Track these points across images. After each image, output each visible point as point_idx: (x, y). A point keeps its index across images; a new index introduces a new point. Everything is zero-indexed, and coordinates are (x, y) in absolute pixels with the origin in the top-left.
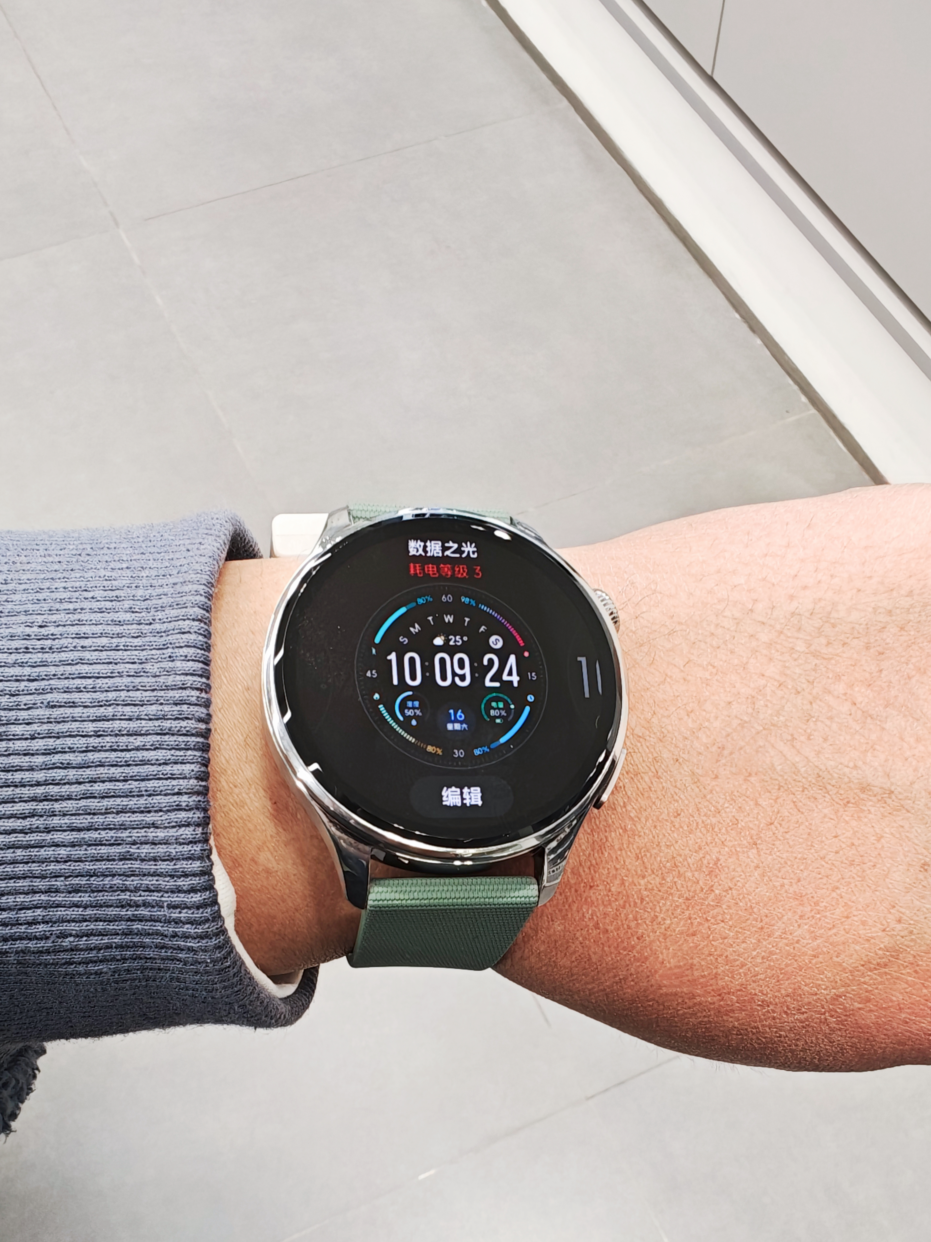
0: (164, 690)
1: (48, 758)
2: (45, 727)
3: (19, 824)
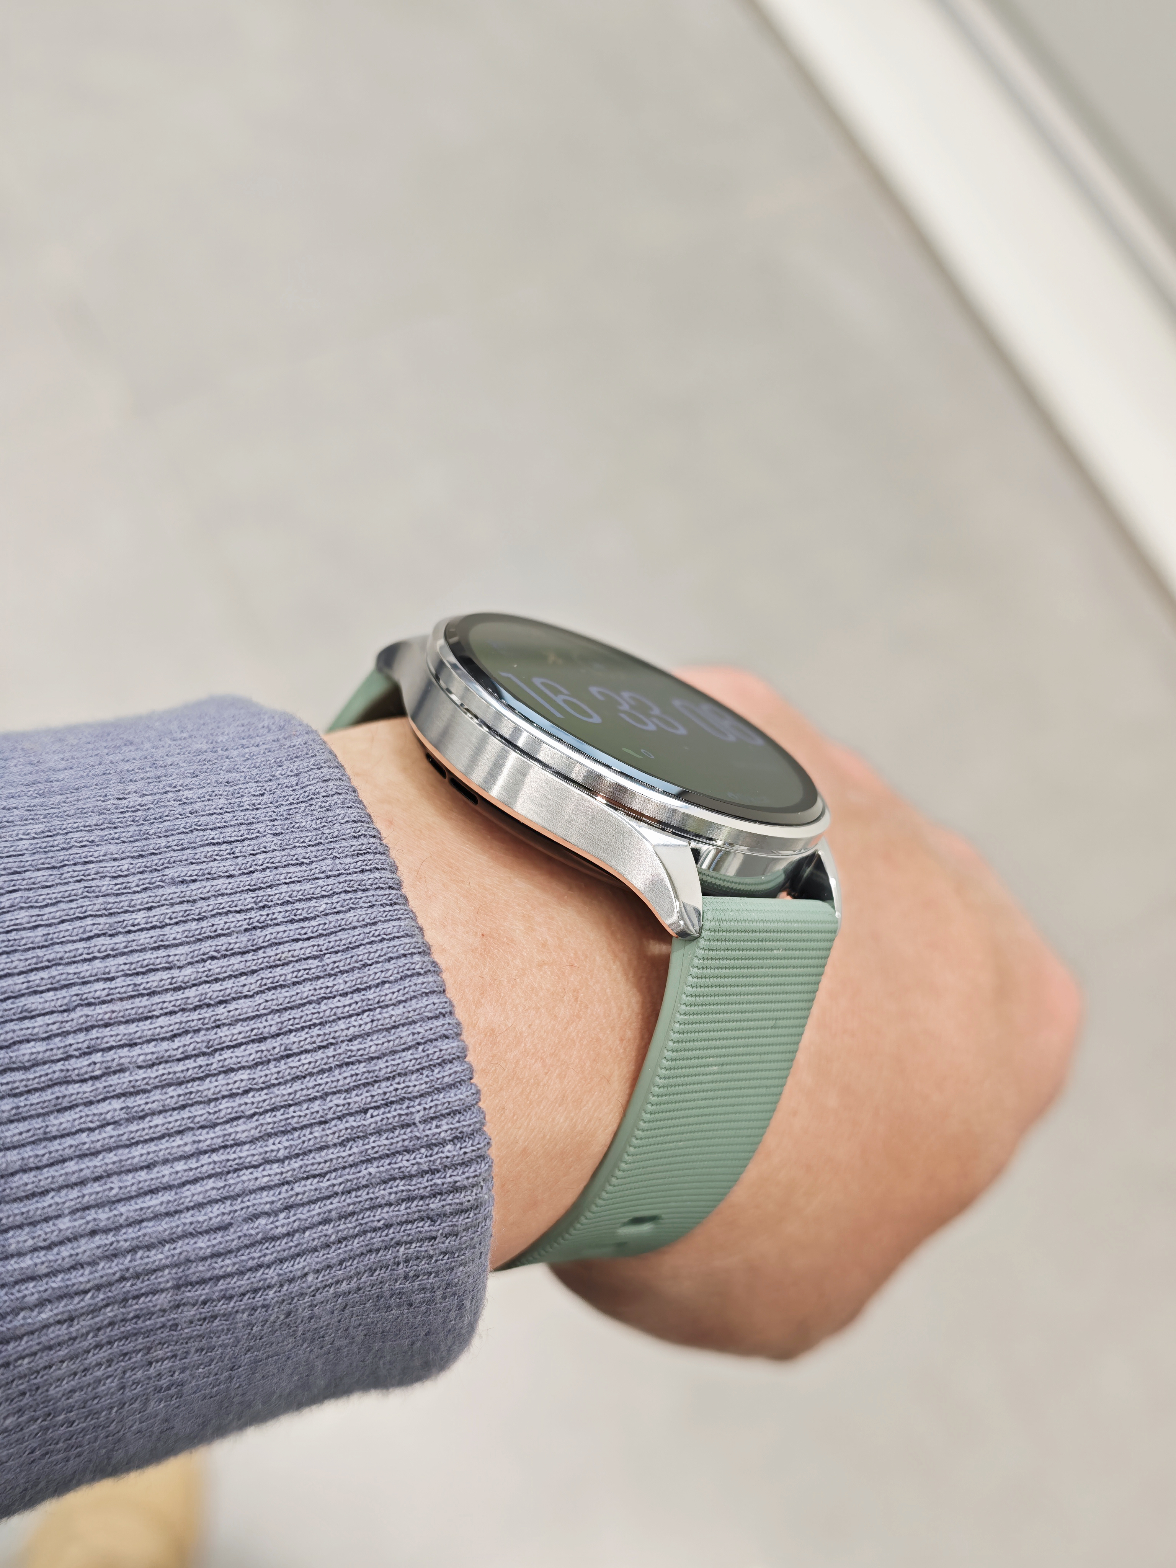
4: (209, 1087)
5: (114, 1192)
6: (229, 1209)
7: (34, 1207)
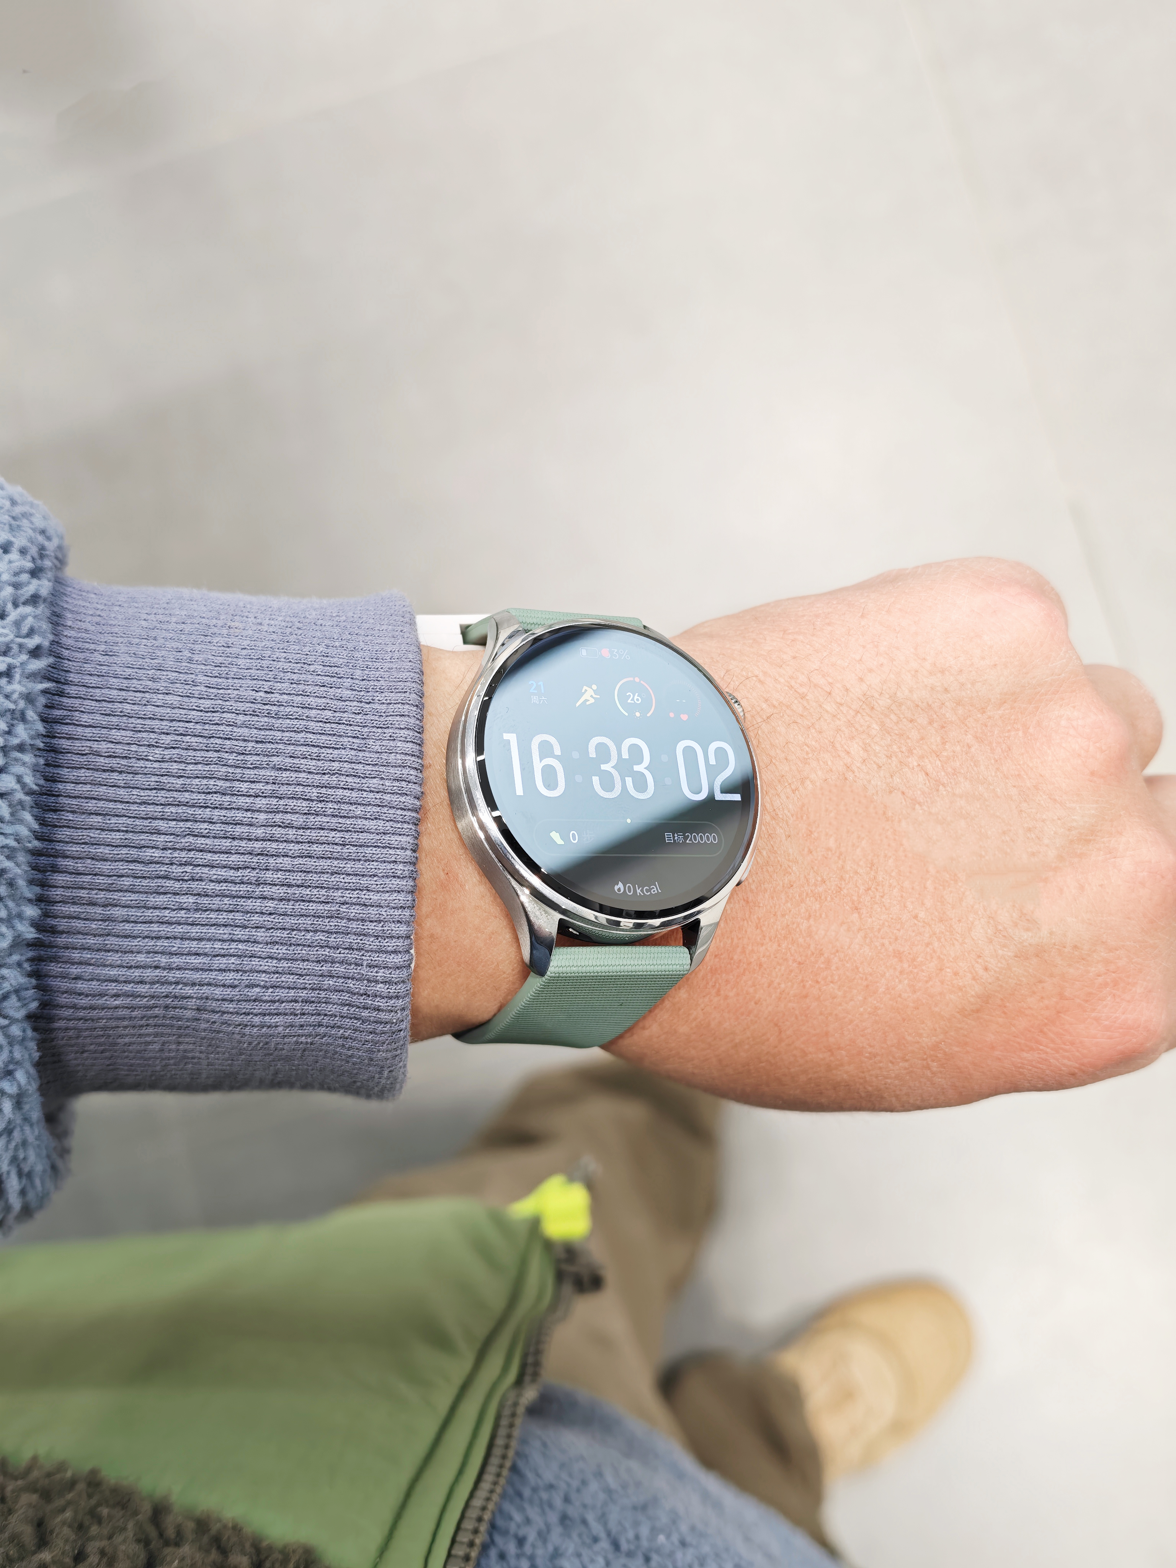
0: (385, 766)
1: (270, 816)
2: (269, 787)
3: (232, 874)
4: (250, 904)
5: (174, 949)
6: (239, 977)
7: (126, 943)
